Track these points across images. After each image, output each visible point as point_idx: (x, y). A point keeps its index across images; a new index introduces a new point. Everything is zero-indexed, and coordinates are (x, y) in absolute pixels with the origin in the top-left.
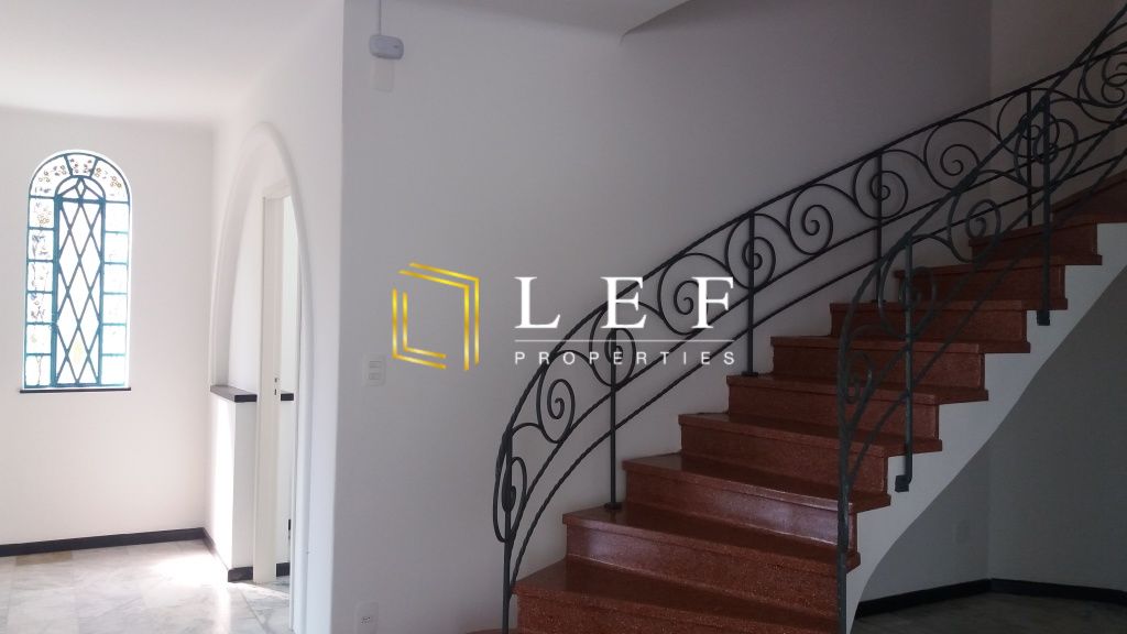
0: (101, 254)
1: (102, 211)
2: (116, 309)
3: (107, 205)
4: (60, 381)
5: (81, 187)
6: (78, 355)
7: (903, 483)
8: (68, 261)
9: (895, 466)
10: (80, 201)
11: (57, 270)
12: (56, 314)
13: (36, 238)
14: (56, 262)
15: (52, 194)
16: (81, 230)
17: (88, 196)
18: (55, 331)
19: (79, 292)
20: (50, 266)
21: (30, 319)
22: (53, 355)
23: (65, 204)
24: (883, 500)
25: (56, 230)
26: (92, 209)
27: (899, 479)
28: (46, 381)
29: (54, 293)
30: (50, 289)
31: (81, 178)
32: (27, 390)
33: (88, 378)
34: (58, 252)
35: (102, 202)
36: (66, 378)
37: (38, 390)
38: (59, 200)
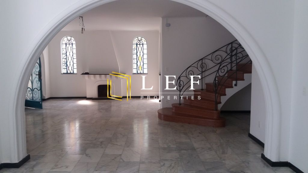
0: (143, 53)
1: (143, 46)
2: (146, 61)
3: (144, 45)
4: (138, 72)
5: (140, 42)
6: (140, 68)
7: (236, 85)
8: (138, 54)
9: (234, 82)
10: (140, 44)
11: (137, 55)
12: (137, 62)
13: (134, 51)
14: (137, 54)
15: (136, 43)
16: (140, 49)
17: (141, 43)
18: (137, 65)
19: (140, 59)
20: (136, 55)
21: (134, 63)
22: (137, 68)
23: (138, 45)
24: (232, 87)
25: (137, 49)
26: (141, 45)
27: (235, 84)
28: (136, 72)
29: (137, 59)
30: (136, 58)
31: (140, 41)
32: (134, 74)
33: (142, 72)
34: (137, 53)
35: (143, 44)
36: (139, 72)
37: (135, 74)
38: (137, 44)
